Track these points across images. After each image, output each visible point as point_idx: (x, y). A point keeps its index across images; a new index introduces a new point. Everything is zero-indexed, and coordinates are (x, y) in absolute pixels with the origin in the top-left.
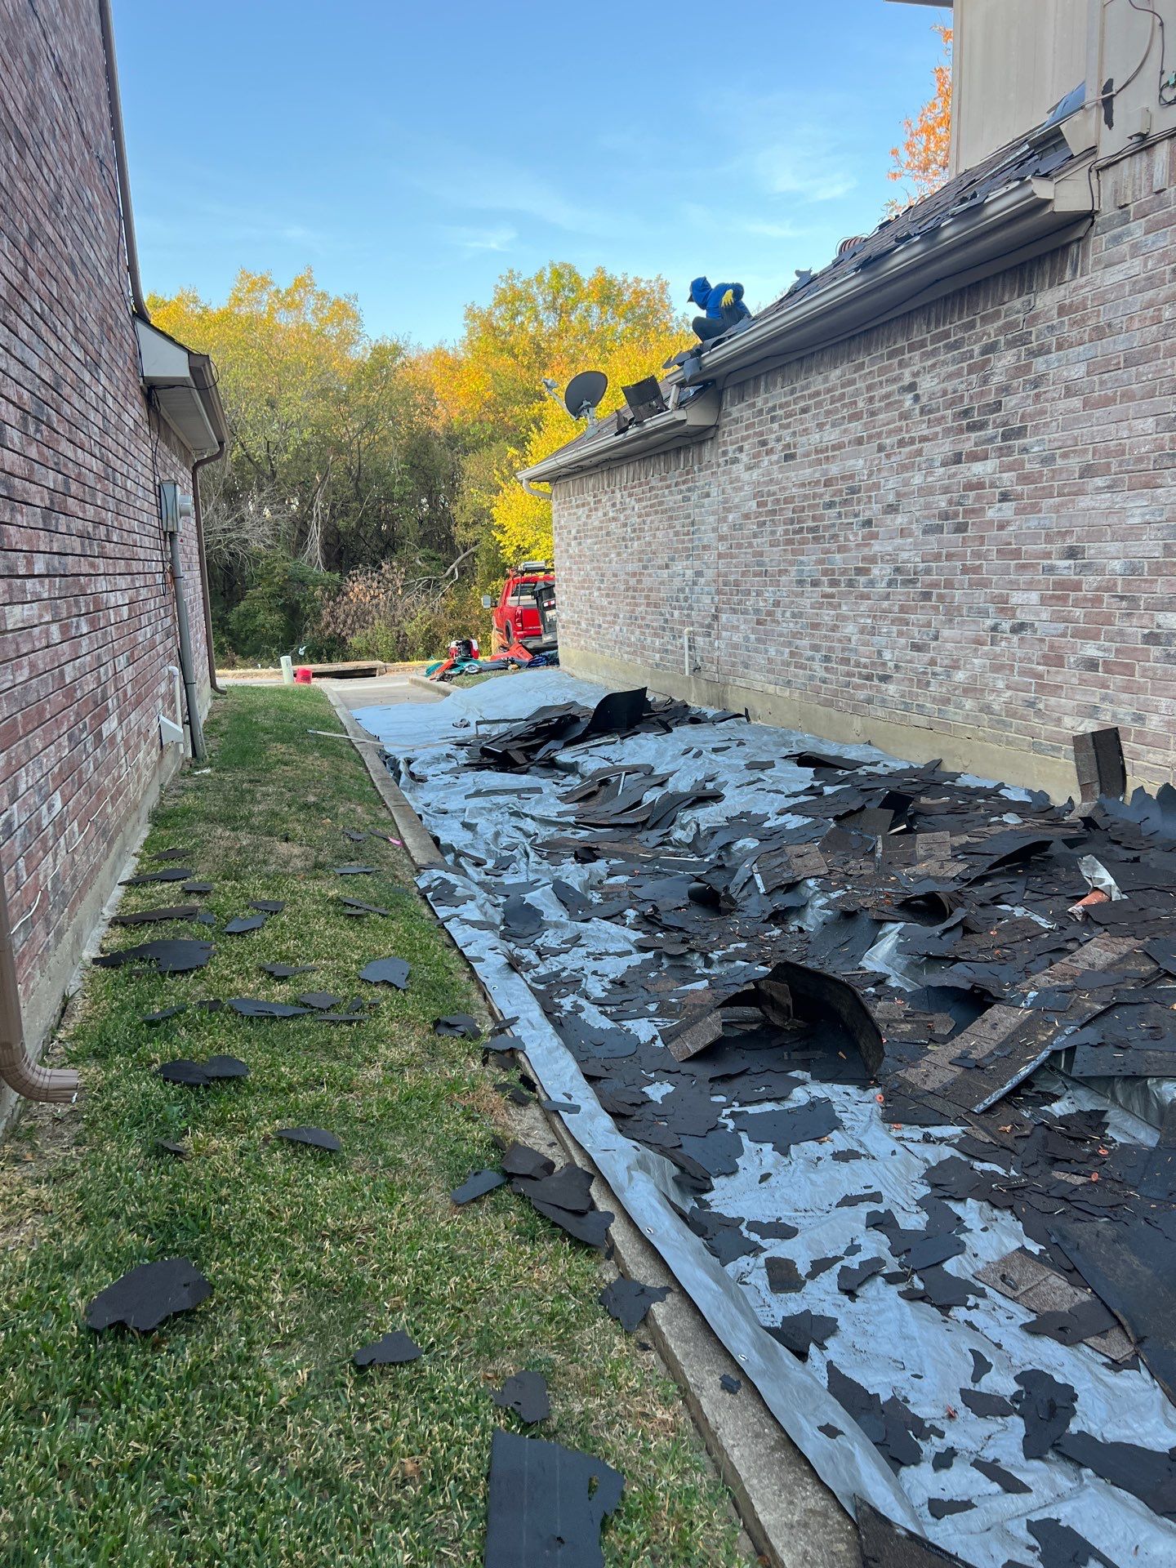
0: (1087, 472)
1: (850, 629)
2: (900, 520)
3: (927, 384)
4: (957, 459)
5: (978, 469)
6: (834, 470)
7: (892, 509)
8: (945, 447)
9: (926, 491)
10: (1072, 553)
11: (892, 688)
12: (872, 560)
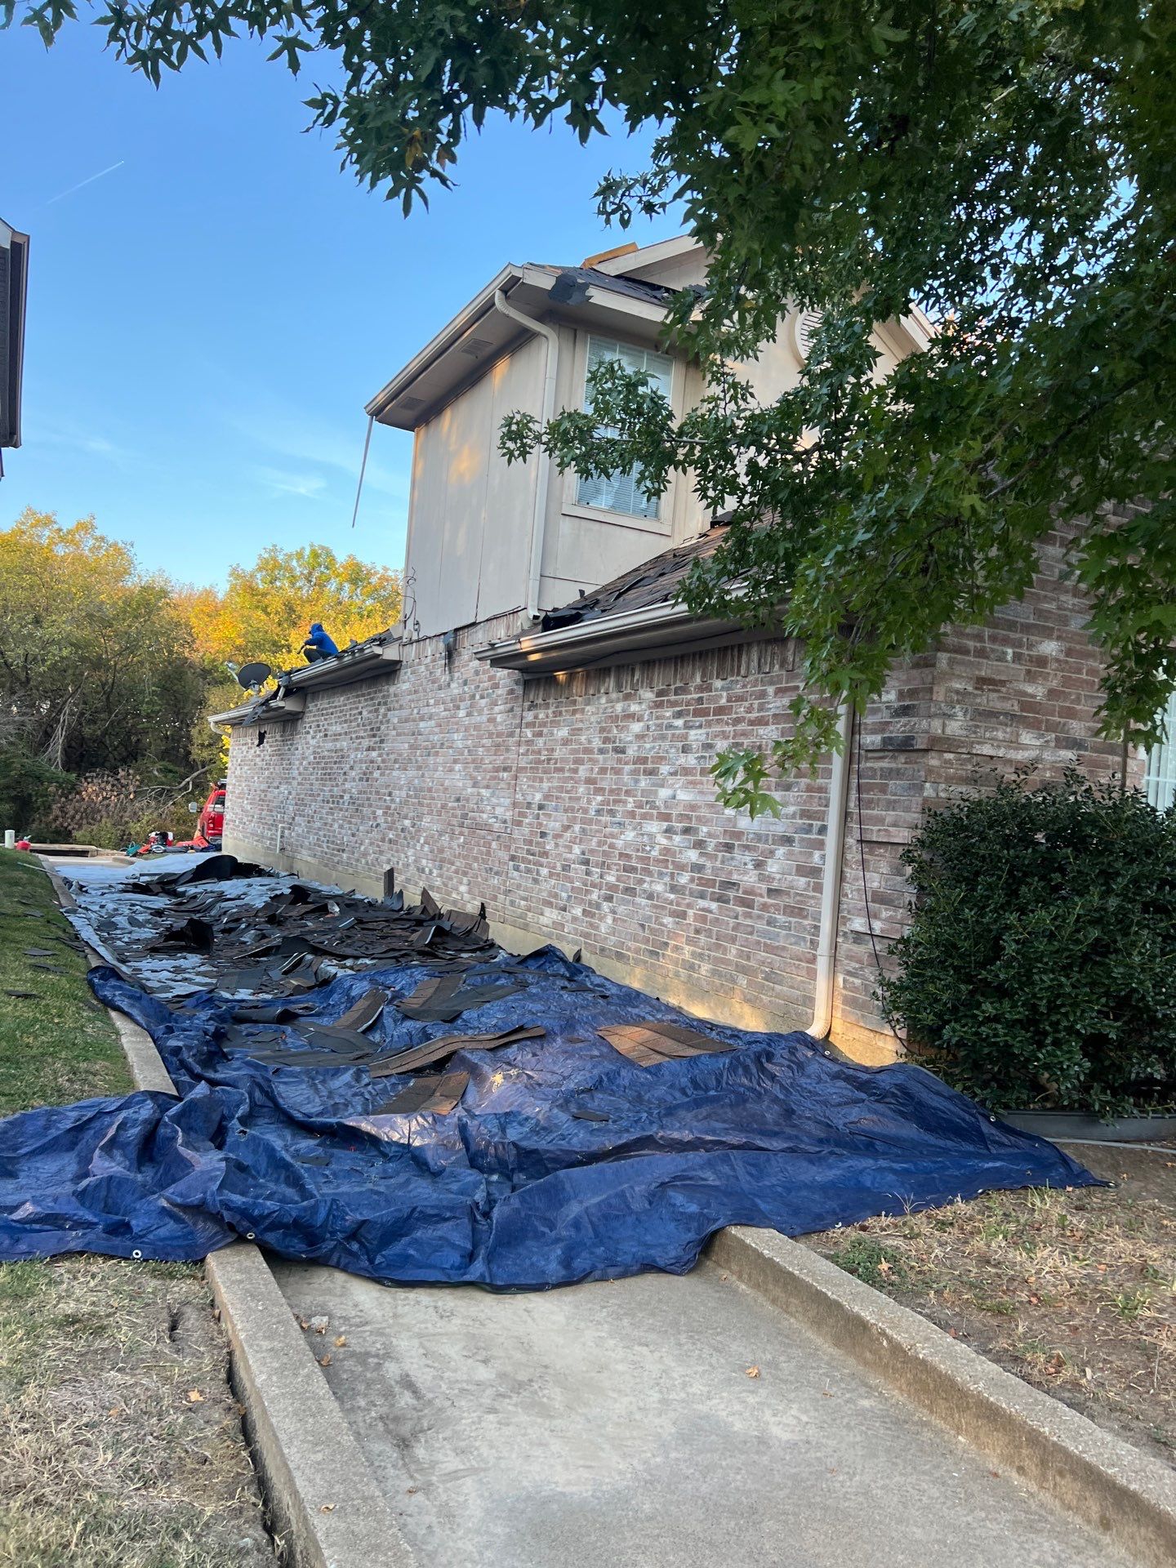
0: (396, 761)
1: (336, 826)
2: (353, 773)
3: (365, 713)
4: (368, 749)
5: (374, 754)
6: (338, 745)
7: (352, 768)
8: (366, 743)
9: (361, 761)
10: (390, 794)
11: (345, 855)
12: (344, 791)
